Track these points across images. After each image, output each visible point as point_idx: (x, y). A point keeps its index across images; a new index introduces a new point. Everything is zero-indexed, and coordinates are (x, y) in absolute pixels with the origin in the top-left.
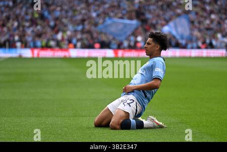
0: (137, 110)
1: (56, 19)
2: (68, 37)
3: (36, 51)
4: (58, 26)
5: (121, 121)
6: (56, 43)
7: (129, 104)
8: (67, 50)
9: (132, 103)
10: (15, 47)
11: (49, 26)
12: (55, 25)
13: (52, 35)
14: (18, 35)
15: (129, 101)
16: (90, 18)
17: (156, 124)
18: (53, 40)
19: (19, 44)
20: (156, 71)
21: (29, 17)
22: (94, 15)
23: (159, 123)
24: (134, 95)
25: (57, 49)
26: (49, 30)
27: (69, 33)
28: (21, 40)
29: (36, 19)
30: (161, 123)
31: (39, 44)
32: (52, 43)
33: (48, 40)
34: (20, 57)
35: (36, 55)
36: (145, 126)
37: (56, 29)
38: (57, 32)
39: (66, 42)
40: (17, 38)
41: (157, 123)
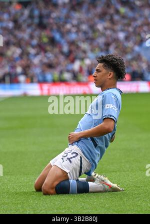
0: (81, 167)
1: (72, 43)
2: (88, 68)
3: (46, 87)
4: (74, 53)
5: (56, 183)
6: (73, 75)
7: (69, 159)
8: (86, 84)
9: (74, 157)
10: (18, 82)
11: (62, 53)
12: (70, 52)
13: (66, 66)
14: (21, 66)
15: (70, 156)
16: (116, 40)
17: (107, 187)
18: (68, 71)
19: (22, 78)
20: (106, 108)
21: (35, 42)
22: (121, 36)
23: (112, 184)
24: (78, 145)
25: (73, 82)
26: (62, 58)
27: (88, 62)
28: (25, 73)
29: (45, 44)
30: (115, 185)
31: (49, 77)
32: (67, 76)
33: (61, 73)
34: (25, 96)
35: (45, 92)
36: (90, 190)
37: (72, 56)
38: (73, 61)
39: (86, 73)
40: (19, 70)
41: (108, 185)
